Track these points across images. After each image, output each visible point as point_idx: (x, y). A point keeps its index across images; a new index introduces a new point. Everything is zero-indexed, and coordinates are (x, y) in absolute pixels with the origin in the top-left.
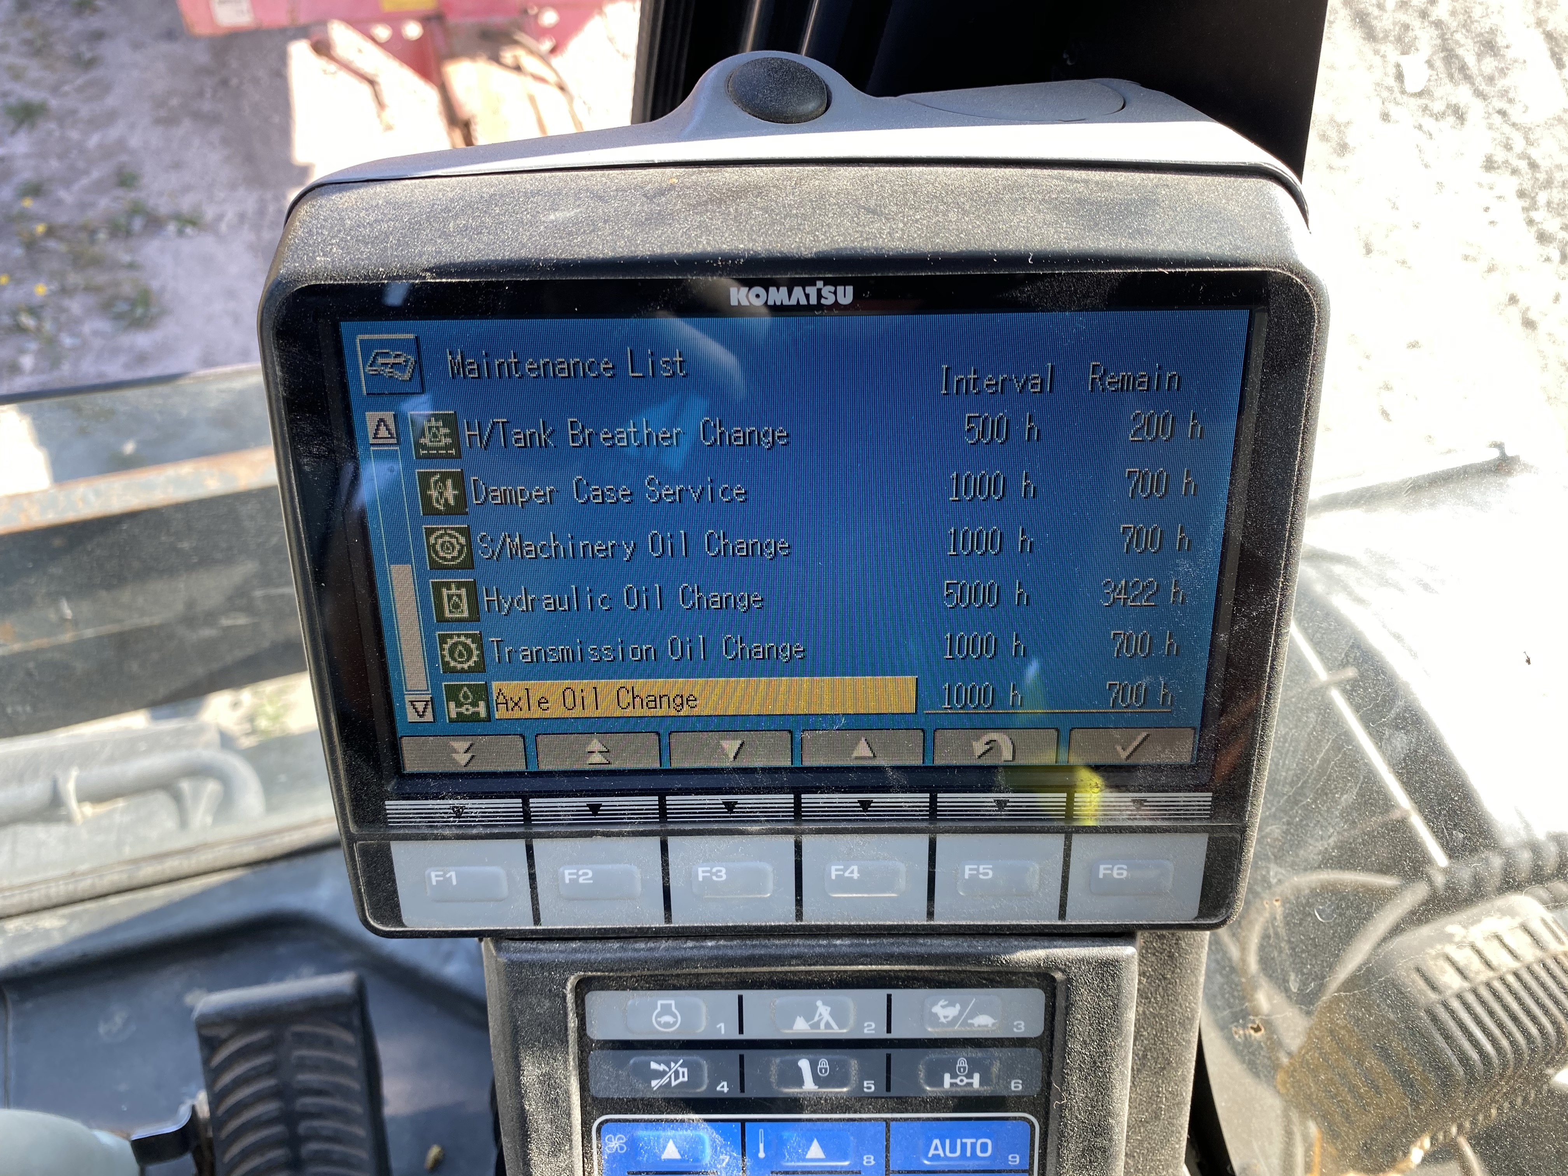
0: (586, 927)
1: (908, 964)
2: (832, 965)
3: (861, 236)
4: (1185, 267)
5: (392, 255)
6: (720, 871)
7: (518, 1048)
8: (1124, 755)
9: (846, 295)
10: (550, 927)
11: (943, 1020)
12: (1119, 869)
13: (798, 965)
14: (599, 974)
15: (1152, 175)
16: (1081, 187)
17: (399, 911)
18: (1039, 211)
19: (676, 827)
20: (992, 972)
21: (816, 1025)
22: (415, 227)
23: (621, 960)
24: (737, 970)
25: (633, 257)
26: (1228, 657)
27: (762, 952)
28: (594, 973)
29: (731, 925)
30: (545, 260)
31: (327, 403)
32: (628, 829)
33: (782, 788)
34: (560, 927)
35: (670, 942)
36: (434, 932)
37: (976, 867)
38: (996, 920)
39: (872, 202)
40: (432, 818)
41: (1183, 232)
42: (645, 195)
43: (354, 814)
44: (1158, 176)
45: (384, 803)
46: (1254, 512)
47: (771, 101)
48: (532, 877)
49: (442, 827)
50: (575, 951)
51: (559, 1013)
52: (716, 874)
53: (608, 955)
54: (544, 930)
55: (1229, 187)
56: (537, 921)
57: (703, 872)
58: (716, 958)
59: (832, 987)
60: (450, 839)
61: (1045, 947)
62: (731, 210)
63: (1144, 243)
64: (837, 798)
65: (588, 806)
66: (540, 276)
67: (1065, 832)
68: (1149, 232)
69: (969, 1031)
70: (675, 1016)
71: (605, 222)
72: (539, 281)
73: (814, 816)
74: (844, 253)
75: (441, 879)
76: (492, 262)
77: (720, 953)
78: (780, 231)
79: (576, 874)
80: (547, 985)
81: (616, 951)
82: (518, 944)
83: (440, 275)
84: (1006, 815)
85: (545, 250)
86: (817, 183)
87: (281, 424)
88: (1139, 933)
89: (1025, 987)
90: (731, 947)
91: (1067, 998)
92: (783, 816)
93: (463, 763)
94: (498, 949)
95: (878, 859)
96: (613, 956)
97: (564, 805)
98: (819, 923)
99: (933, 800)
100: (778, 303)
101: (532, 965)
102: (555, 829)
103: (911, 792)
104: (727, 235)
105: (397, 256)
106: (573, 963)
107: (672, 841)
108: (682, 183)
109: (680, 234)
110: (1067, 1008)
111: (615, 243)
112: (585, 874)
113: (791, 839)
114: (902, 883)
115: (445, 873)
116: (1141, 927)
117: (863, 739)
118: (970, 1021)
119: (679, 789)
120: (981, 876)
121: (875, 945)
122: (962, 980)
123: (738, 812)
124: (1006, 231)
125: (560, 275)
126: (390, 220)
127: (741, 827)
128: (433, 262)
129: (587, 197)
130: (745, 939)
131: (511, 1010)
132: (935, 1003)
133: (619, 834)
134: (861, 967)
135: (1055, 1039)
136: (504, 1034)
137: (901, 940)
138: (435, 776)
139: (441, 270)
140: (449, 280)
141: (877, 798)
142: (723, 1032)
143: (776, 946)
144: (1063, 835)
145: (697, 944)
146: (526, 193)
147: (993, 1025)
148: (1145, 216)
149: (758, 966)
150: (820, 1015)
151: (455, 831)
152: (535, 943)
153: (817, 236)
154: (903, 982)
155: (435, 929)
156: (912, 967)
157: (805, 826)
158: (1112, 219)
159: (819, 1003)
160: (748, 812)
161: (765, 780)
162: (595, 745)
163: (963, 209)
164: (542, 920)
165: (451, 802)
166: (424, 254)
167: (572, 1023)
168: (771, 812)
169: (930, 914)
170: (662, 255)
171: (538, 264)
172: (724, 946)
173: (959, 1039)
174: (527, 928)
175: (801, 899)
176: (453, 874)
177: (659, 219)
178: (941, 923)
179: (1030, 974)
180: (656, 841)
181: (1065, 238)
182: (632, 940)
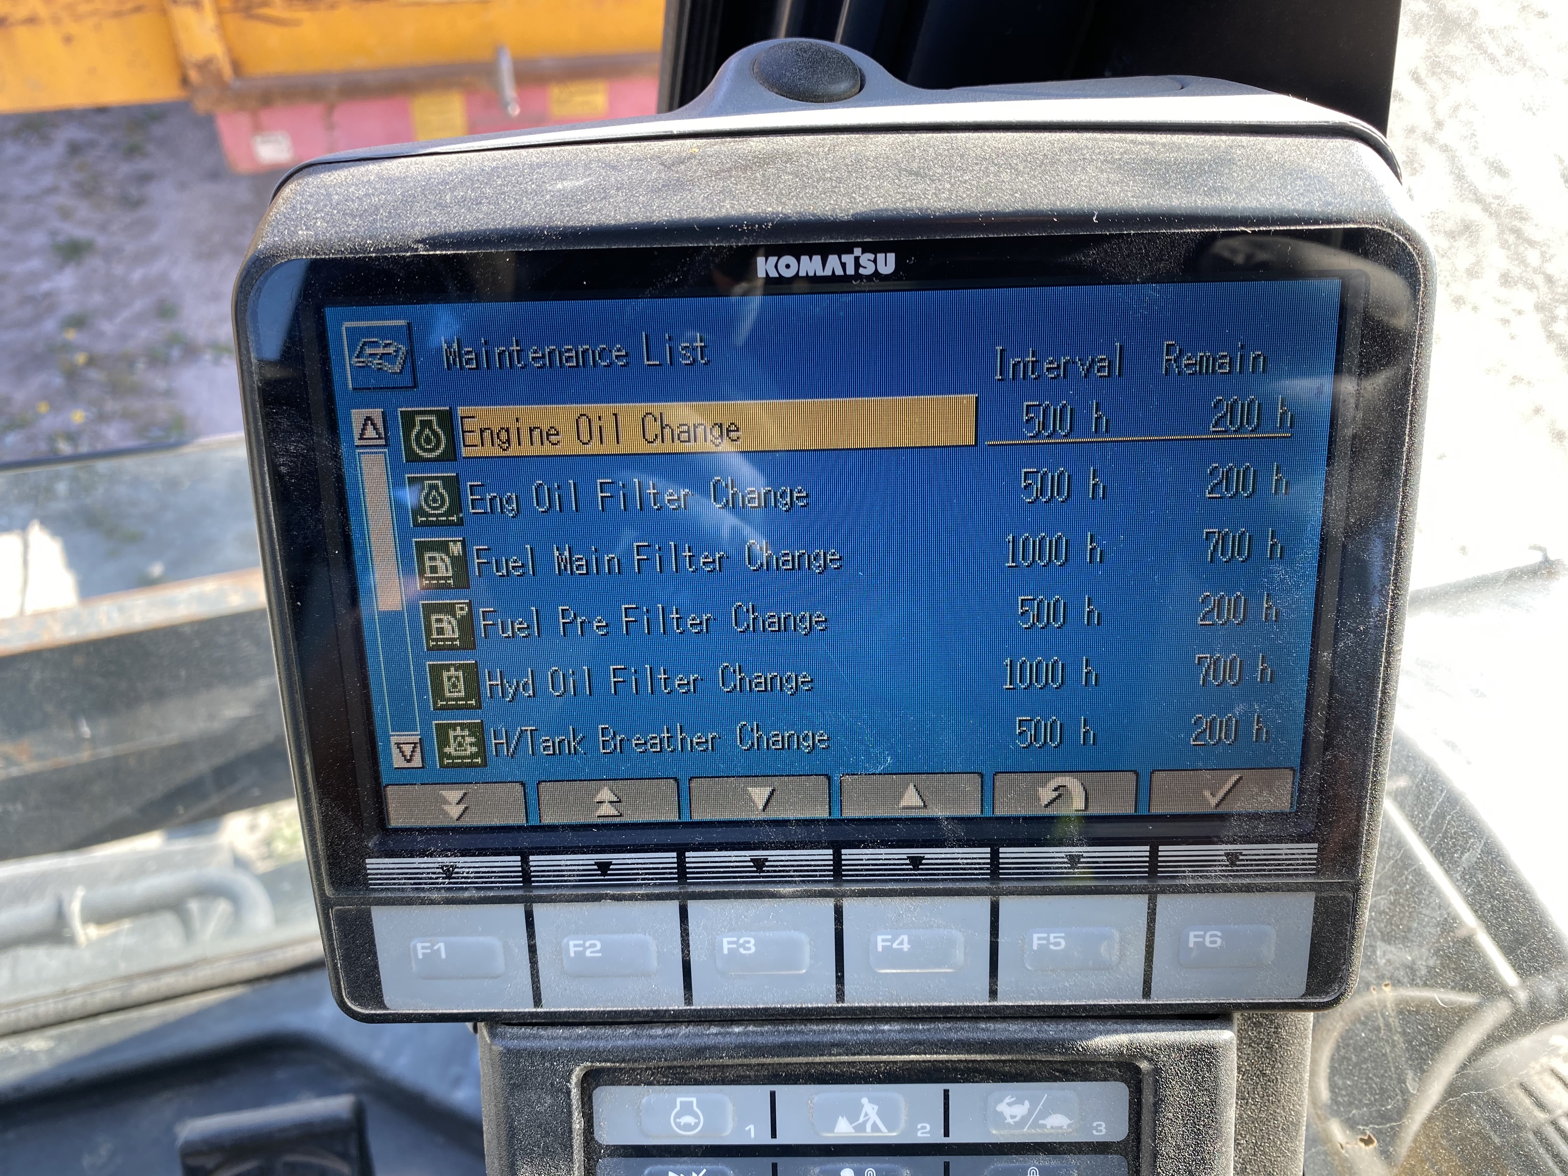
0: (594, 1009)
1: (968, 1053)
2: (879, 1054)
3: (904, 197)
4: (1270, 225)
5: (381, 227)
6: (749, 942)
7: (514, 1155)
8: (1213, 801)
9: (887, 264)
10: (552, 1010)
11: (1010, 1121)
12: (1211, 936)
13: (840, 1054)
14: (609, 1064)
15: (1224, 138)
16: (1147, 149)
17: (380, 990)
18: (1102, 171)
19: (697, 889)
20: (1065, 1062)
21: (861, 1127)
22: (408, 201)
23: (633, 1049)
24: (768, 1061)
25: (649, 223)
26: (1332, 679)
27: (798, 1039)
28: (603, 1064)
29: (762, 1007)
30: (550, 228)
31: (307, 394)
32: (642, 891)
33: (819, 842)
34: (564, 1010)
35: (691, 1028)
36: (420, 1014)
37: (1045, 935)
38: (1071, 1000)
39: (915, 165)
40: (419, 879)
41: (1266, 189)
42: (662, 164)
43: (331, 875)
44: (1232, 138)
45: (364, 861)
46: (1357, 508)
47: (800, 79)
48: (532, 949)
49: (430, 890)
50: (581, 1037)
51: (562, 1111)
52: (742, 945)
53: (619, 1043)
54: (545, 1013)
55: (1312, 147)
56: (537, 1001)
57: (729, 943)
58: (744, 1046)
59: (880, 1081)
60: (439, 903)
61: (1127, 1032)
62: (758, 175)
63: (1221, 200)
64: (883, 853)
65: (596, 864)
66: (545, 245)
67: (1149, 893)
68: (1226, 190)
69: (1040, 1134)
70: (697, 1117)
71: (618, 189)
72: (544, 251)
73: (857, 875)
74: (885, 215)
75: (429, 951)
76: (492, 231)
77: (749, 1040)
78: (812, 194)
79: (583, 945)
80: (548, 1078)
81: (628, 1038)
82: (515, 1030)
83: (434, 247)
84: (1081, 873)
85: (551, 218)
86: (853, 149)
87: (255, 419)
88: (1237, 1016)
89: (1105, 1080)
90: (762, 1034)
91: (1156, 1093)
92: (820, 876)
93: (456, 816)
94: (493, 1035)
95: (931, 927)
96: (625, 1044)
97: (569, 863)
98: (863, 1005)
99: (995, 855)
100: (811, 274)
101: (532, 1053)
102: (558, 892)
103: (970, 846)
104: (753, 199)
105: (386, 228)
106: (579, 1051)
107: (693, 906)
108: (703, 152)
109: (700, 199)
110: (1155, 1104)
111: (629, 209)
112: (594, 945)
113: (829, 904)
114: (959, 955)
115: (433, 945)
116: (1238, 1007)
117: (911, 786)
118: (1041, 1122)
119: (700, 844)
120: (1052, 947)
121: (929, 1030)
122: (1032, 1072)
123: (768, 871)
124: (1066, 190)
125: (566, 245)
126: (382, 193)
127: (772, 889)
128: (427, 232)
129: (599, 167)
130: (778, 1025)
131: (507, 1108)
132: (1001, 1100)
133: (632, 898)
134: (913, 1057)
135: (1143, 1143)
136: (499, 1138)
137: (959, 1025)
138: (422, 831)
139: (434, 242)
140: (444, 252)
141: (930, 853)
142: (753, 1135)
143: (814, 1032)
144: (1147, 896)
145: (722, 1030)
146: (531, 165)
147: (1069, 1126)
148: (1221, 175)
149: (793, 1055)
150: (866, 1115)
151: (444, 894)
152: (535, 1028)
153: (854, 198)
154: (962, 1075)
155: (421, 1012)
156: (973, 1057)
157: (847, 887)
158: (1184, 177)
159: (865, 1101)
160: (780, 871)
161: (801, 834)
162: (606, 794)
163: (1016, 170)
164: (543, 1001)
165: (439, 859)
166: (417, 225)
167: (578, 1124)
168: (807, 871)
169: (993, 993)
170: (681, 220)
171: (542, 232)
172: (753, 1032)
173: (1028, 1144)
174: (527, 1010)
175: (843, 976)
176: (442, 945)
177: (680, 185)
178: (1007, 1004)
179: (1110, 1064)
180: (674, 906)
181: (1133, 197)
182: (647, 1026)
